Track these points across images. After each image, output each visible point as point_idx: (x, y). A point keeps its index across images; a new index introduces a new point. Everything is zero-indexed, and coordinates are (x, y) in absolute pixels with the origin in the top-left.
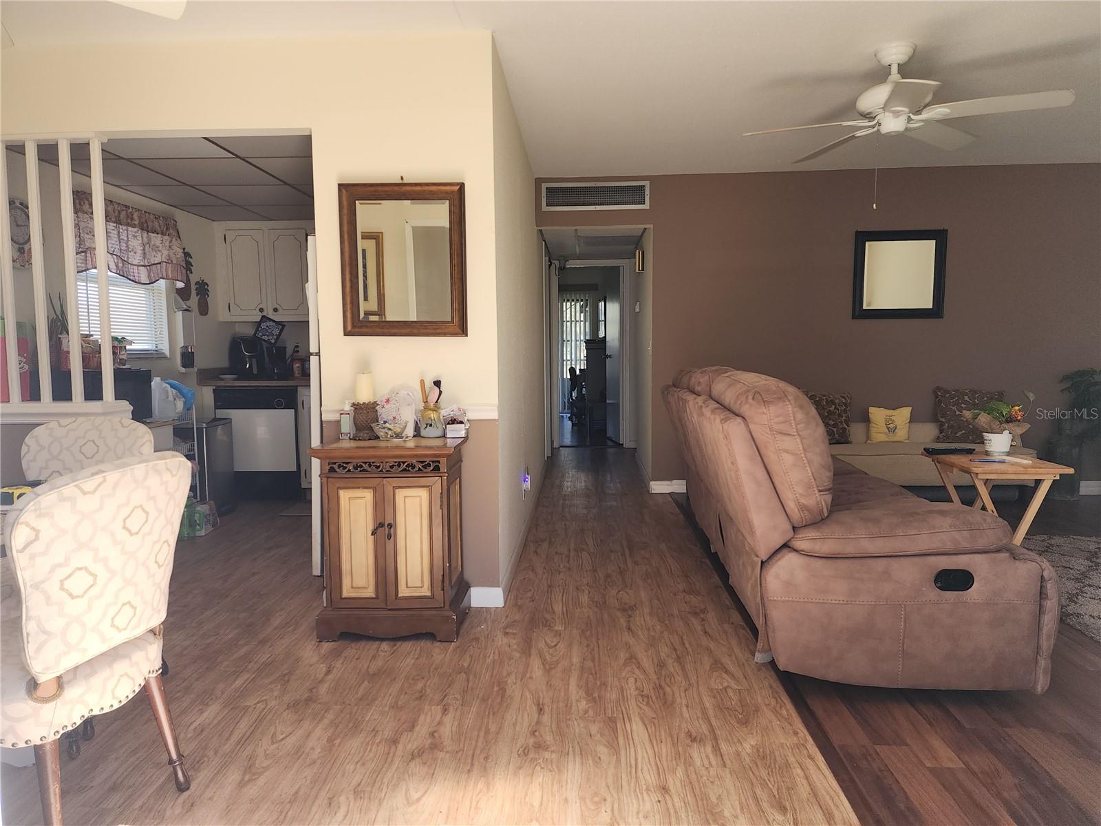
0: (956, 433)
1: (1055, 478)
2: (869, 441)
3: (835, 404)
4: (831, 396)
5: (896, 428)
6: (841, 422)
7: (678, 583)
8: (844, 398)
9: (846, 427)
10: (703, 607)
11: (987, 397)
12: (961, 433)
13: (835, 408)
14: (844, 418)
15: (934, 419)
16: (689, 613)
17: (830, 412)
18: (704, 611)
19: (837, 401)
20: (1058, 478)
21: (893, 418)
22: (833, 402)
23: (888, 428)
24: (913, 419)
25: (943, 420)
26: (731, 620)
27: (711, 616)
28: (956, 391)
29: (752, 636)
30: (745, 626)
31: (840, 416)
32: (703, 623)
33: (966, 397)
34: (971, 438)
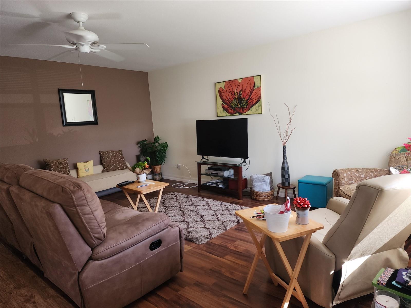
0: (110, 168)
1: (164, 188)
2: (79, 177)
3: (62, 164)
4: (60, 161)
5: (89, 169)
6: (67, 171)
7: (9, 284)
8: (65, 160)
9: (69, 173)
10: (30, 294)
11: (118, 153)
12: (112, 167)
13: (63, 166)
14: (67, 169)
15: (101, 163)
16: (24, 301)
17: (61, 168)
18: (32, 297)
19: (63, 163)
20: (165, 188)
21: (87, 166)
22: (61, 163)
23: (86, 170)
24: (94, 165)
25: (104, 163)
26: (50, 295)
27: (38, 298)
28: (107, 152)
29: (64, 300)
30: (58, 295)
31: (66, 169)
32: (35, 304)
33: (111, 154)
34: (115, 168)
